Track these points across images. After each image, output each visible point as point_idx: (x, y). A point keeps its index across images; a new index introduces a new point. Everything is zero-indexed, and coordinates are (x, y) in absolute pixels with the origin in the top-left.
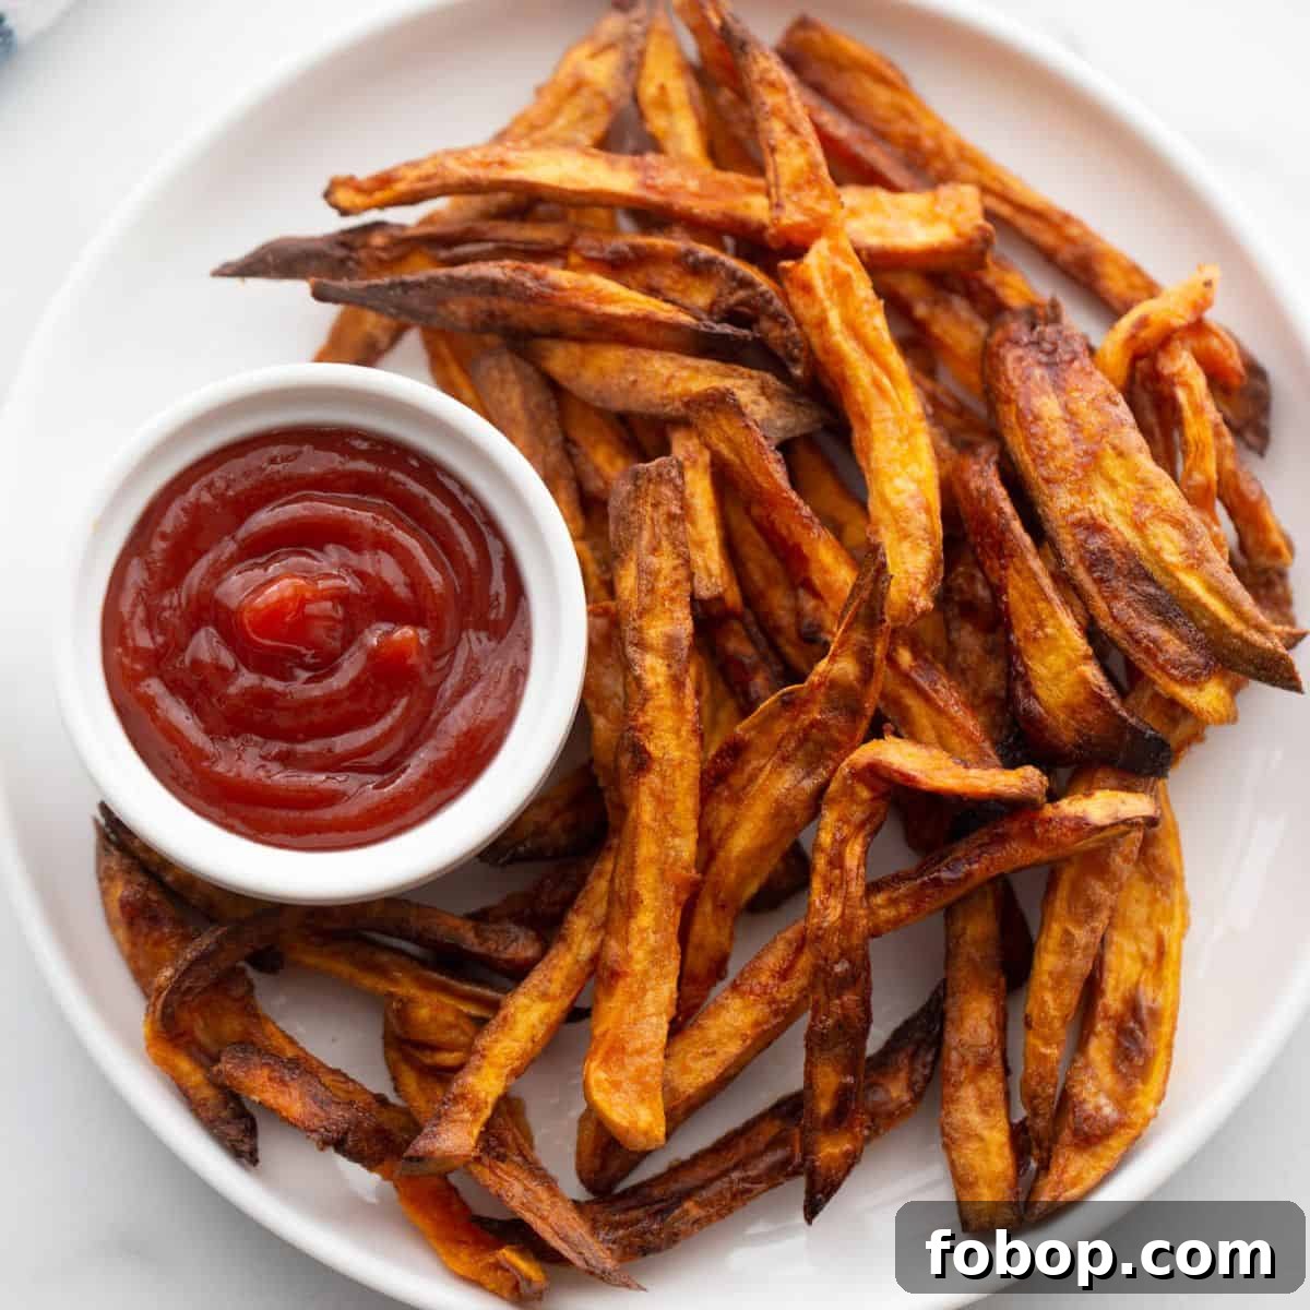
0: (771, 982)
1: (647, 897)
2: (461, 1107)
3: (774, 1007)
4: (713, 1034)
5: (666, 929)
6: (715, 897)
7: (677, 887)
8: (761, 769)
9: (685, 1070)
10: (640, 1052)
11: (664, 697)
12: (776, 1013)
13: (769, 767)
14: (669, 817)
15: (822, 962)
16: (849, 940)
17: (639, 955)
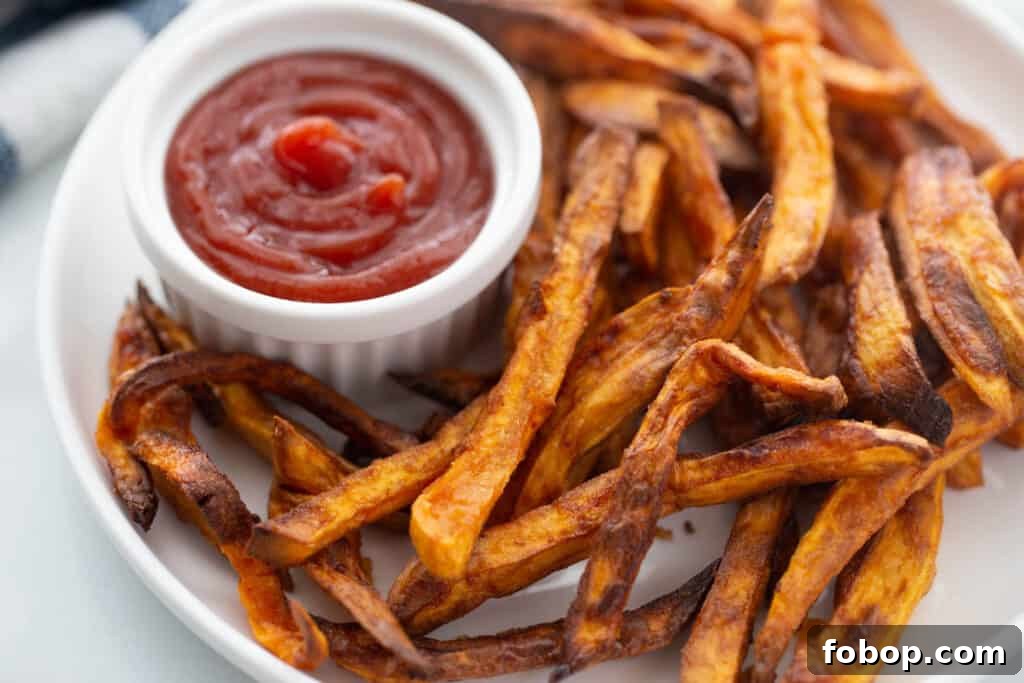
0: (586, 504)
1: (509, 405)
2: (313, 515)
3: (582, 522)
4: (527, 532)
5: (515, 433)
6: (564, 437)
7: (535, 408)
8: (630, 348)
9: (496, 550)
10: (462, 503)
11: (571, 273)
12: (582, 527)
13: (636, 348)
14: (546, 354)
15: (627, 476)
16: (654, 467)
17: (489, 441)
